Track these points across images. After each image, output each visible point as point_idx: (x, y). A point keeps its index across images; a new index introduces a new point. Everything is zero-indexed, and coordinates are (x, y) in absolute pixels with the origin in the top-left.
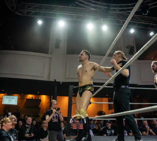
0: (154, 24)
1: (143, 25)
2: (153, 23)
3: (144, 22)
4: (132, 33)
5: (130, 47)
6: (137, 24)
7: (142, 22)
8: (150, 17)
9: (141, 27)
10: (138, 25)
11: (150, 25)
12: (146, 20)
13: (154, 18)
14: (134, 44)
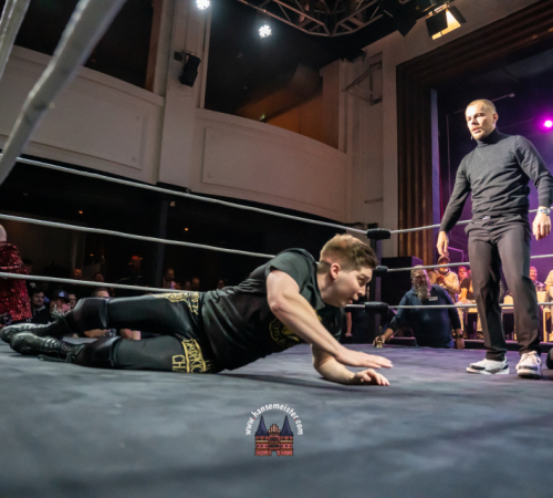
0: (279, 3)
5: (187, 57)
14: (203, 50)
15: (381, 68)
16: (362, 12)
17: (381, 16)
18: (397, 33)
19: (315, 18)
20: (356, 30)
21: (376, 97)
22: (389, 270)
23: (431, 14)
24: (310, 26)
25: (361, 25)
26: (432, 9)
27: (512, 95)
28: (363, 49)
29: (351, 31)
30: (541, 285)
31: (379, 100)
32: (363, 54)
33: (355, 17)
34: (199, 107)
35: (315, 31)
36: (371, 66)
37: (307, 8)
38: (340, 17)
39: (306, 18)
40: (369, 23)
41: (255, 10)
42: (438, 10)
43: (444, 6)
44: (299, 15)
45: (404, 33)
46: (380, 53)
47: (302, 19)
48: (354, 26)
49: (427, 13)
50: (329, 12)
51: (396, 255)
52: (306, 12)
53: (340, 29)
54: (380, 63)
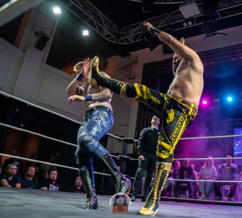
0: (95, 21)
1: (79, 12)
2: (94, 18)
3: (83, 8)
4: (56, 13)
5: (42, 35)
6: (70, 5)
7: (80, 6)
8: (95, 7)
9: (75, 14)
10: (70, 8)
11: (89, 18)
12: (87, 8)
13: (100, 12)
14: (51, 34)
15: (136, 63)
16: (133, 36)
17: (142, 39)
18: (148, 49)
19: (111, 33)
20: (129, 43)
21: (131, 77)
22: (131, 159)
24: (108, 36)
25: (132, 42)
28: (130, 53)
29: (127, 43)
31: (133, 78)
32: (129, 55)
33: (130, 37)
34: (43, 62)
35: (109, 39)
36: (132, 61)
37: (108, 27)
38: (123, 35)
39: (106, 32)
40: (136, 41)
41: (83, 22)
44: (103, 30)
45: (151, 50)
46: (137, 57)
47: (105, 32)
48: (128, 41)
50: (118, 32)
51: (131, 153)
52: (107, 29)
53: (122, 41)
54: (137, 61)
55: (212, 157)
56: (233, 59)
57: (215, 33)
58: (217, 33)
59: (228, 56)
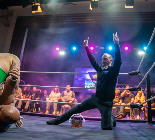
18: (21, 7)
21: (7, 24)
23: (34, 4)
26: (35, 3)
27: (50, 38)
28: (8, 7)
30: (48, 96)
31: (8, 26)
32: (7, 9)
42: (36, 4)
43: (38, 4)
45: (24, 7)
46: (13, 11)
49: (32, 4)
54: (12, 14)
55: (59, 86)
56: (79, 22)
57: (69, 3)
58: (71, 3)
59: (76, 20)
